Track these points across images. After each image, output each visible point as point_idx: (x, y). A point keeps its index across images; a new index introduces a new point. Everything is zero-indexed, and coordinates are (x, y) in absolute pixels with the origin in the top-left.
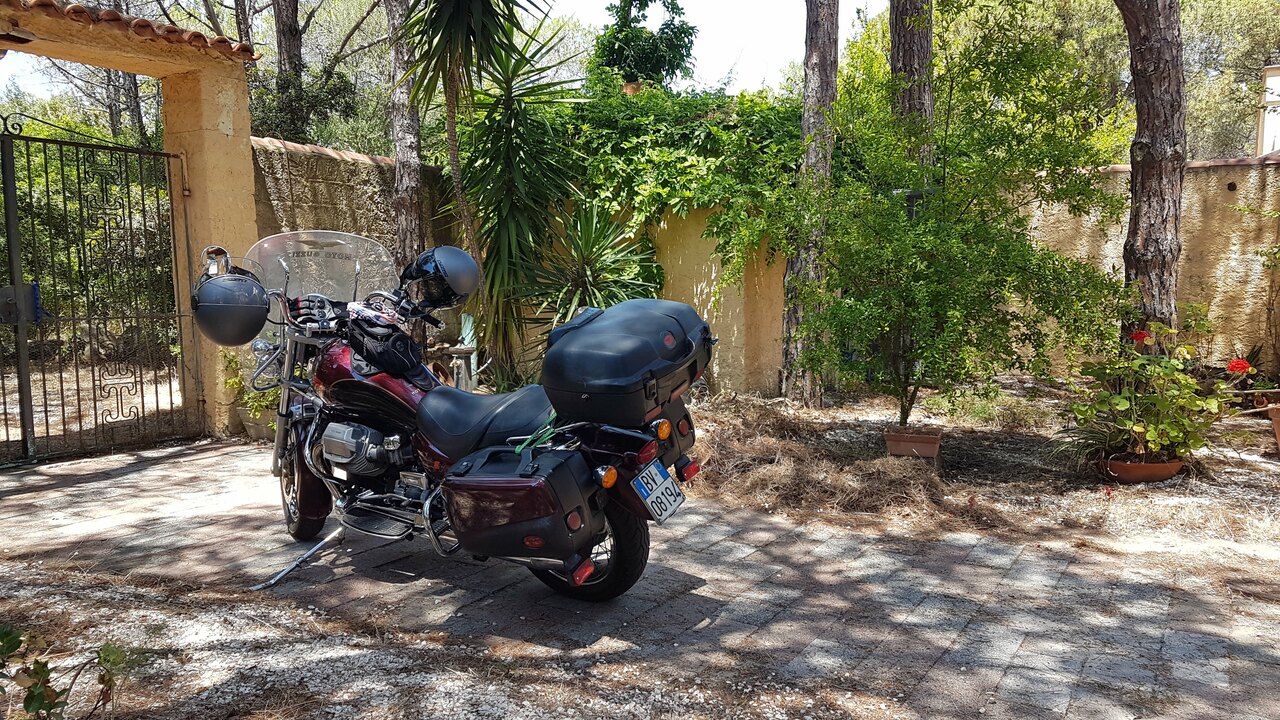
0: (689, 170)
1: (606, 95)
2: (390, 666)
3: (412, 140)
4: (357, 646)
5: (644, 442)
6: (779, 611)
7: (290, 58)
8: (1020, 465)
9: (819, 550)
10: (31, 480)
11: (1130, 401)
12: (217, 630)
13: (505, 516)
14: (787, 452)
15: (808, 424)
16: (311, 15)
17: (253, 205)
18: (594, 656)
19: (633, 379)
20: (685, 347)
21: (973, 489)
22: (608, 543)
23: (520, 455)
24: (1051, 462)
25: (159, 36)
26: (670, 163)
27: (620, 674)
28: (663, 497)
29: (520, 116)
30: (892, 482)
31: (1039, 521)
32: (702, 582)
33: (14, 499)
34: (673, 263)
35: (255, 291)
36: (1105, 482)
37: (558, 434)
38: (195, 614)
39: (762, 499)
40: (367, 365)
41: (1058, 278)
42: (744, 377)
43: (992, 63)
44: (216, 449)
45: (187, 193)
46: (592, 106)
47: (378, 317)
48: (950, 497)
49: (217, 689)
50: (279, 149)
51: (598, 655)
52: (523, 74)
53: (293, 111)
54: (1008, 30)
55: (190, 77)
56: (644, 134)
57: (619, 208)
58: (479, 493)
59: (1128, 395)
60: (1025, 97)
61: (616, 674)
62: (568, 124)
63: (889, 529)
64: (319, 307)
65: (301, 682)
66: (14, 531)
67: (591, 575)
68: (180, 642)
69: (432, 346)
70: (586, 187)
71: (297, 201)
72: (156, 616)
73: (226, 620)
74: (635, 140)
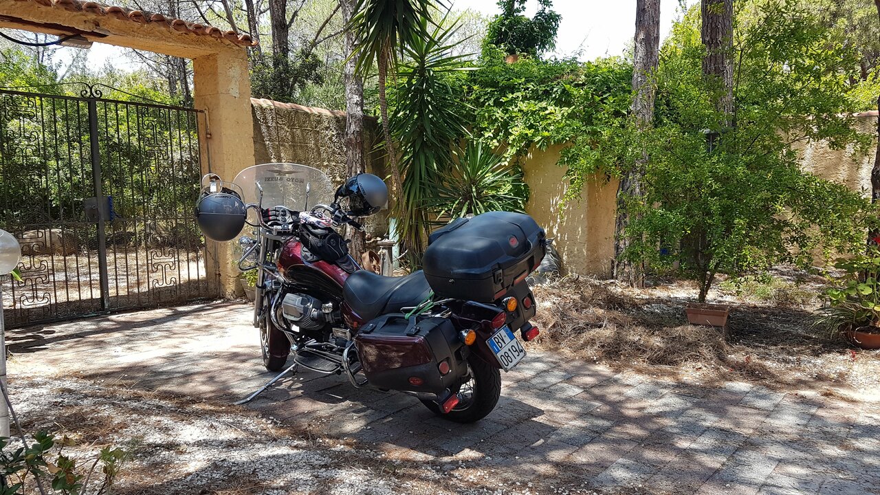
0: (548, 116)
1: (491, 64)
2: (316, 462)
3: (358, 99)
4: (296, 447)
5: (496, 313)
6: (595, 436)
7: (280, 44)
8: (788, 332)
9: (629, 392)
10: (105, 324)
11: (873, 289)
12: (206, 433)
13: (398, 362)
14: (613, 320)
15: (631, 299)
16: (295, 14)
17: (252, 144)
18: (457, 462)
19: (486, 269)
20: (525, 246)
21: (750, 350)
22: (471, 383)
23: (408, 320)
24: (812, 331)
25: (190, 31)
26: (535, 111)
27: (475, 476)
28: (509, 353)
29: (430, 81)
30: (689, 344)
31: (798, 375)
32: (541, 412)
33: (92, 338)
34: (536, 182)
35: (237, 204)
36: (851, 348)
37: (436, 306)
38: (193, 421)
39: (590, 352)
40: (311, 255)
41: (818, 196)
42: (586, 264)
43: (772, 37)
44: (225, 306)
45: (209, 136)
46: (482, 72)
47: (319, 222)
48: (733, 356)
49: (198, 474)
50: (270, 106)
51: (460, 462)
52: (433, 52)
53: (282, 80)
54: (784, 12)
55: (211, 58)
56: (517, 92)
57: (497, 144)
58: (382, 346)
59: (871, 283)
60: (796, 61)
61: (472, 477)
62: (464, 85)
63: (685, 378)
64: (282, 215)
65: (254, 472)
66: (90, 359)
67: (456, 406)
68: (179, 439)
69: (369, 239)
70: (475, 130)
71: (282, 141)
72: (166, 421)
73: (212, 426)
74: (510, 96)
